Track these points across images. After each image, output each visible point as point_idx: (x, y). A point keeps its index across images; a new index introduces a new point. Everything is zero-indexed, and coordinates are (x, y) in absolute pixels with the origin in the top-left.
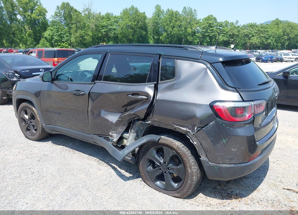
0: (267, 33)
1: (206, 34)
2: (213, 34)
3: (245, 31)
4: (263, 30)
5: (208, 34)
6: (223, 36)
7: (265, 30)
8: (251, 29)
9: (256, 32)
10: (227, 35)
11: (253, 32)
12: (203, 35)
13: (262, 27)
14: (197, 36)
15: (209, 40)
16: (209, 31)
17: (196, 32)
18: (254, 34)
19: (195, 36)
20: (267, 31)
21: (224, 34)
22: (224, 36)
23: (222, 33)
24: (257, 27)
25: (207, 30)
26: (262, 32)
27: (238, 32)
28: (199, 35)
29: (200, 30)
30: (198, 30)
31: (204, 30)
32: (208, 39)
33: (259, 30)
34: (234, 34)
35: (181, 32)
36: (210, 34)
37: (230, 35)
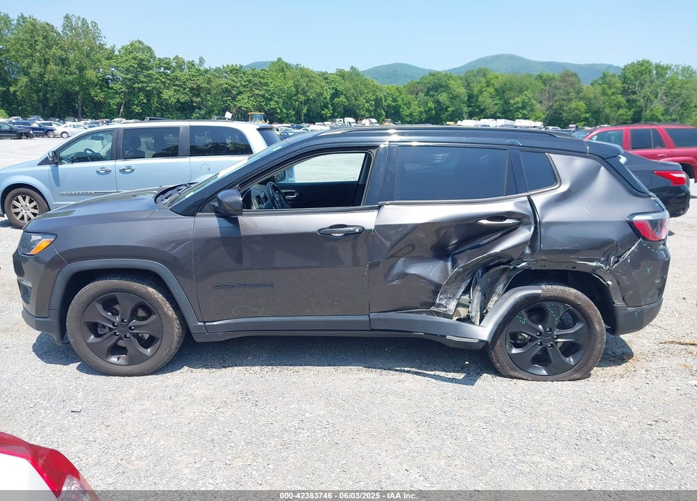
0: (265, 88)
1: (136, 85)
2: (154, 85)
3: (223, 81)
4: (256, 80)
5: (140, 85)
6: (175, 91)
7: (262, 80)
8: (234, 78)
9: (244, 84)
10: (185, 89)
11: (238, 85)
12: (129, 87)
13: (254, 76)
14: (112, 88)
15: (145, 101)
16: (141, 78)
17: (109, 79)
18: (242, 89)
19: (109, 88)
20: (266, 84)
21: (177, 86)
22: (179, 91)
23: (174, 85)
24: (244, 73)
25: (136, 76)
26: (255, 85)
27: (208, 83)
28: (116, 86)
29: (120, 75)
30: (113, 75)
31: (129, 76)
32: (142, 96)
33: (250, 81)
34: (199, 88)
35: (70, 78)
36: (145, 85)
37: (192, 89)
